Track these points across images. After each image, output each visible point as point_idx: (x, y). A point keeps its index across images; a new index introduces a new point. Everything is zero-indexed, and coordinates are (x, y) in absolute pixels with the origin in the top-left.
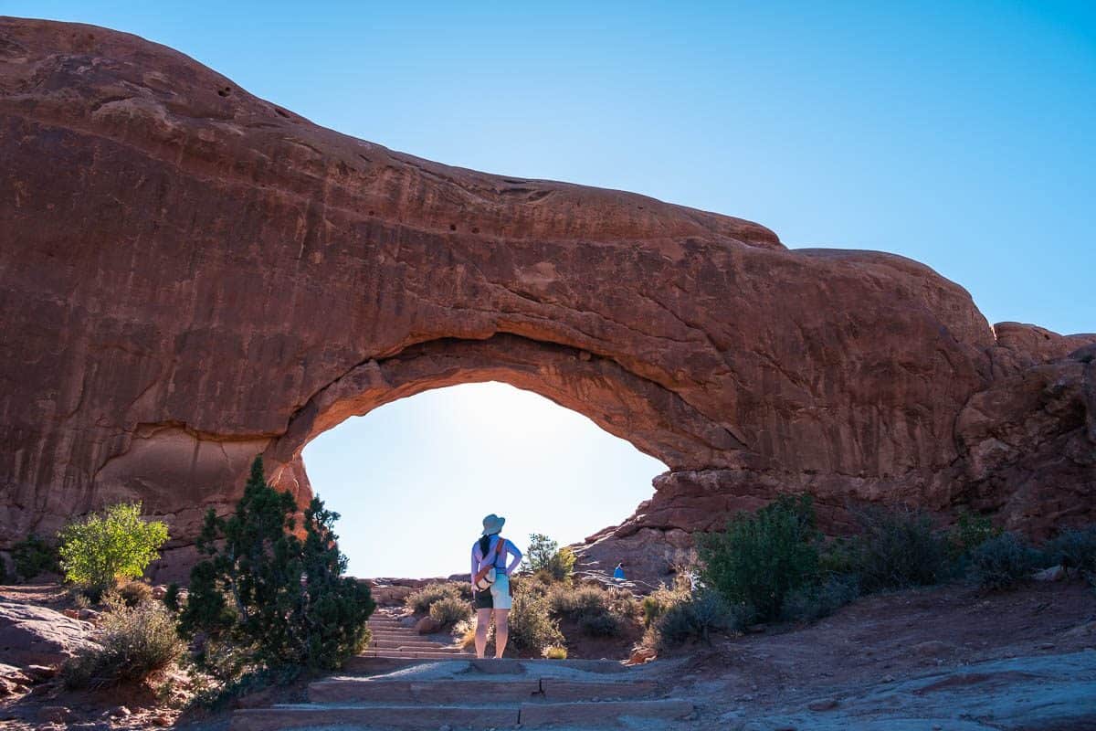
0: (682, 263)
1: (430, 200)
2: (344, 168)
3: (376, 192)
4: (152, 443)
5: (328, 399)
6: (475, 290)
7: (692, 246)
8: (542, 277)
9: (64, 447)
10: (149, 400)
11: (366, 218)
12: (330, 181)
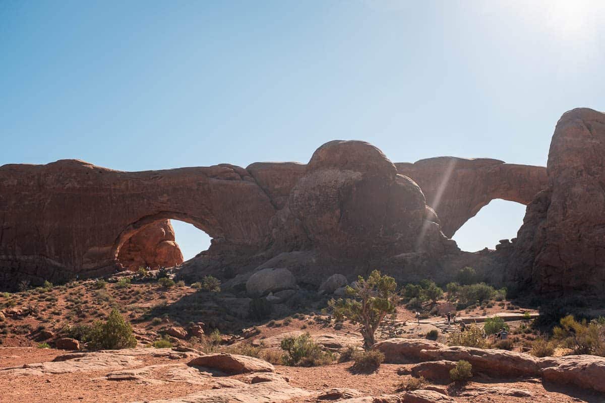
0: (197, 189)
1: (135, 185)
2: (114, 184)
3: (123, 187)
4: (91, 249)
5: (121, 235)
6: (150, 204)
7: (199, 184)
8: (165, 198)
9: (76, 252)
10: (88, 241)
11: (121, 194)
12: (112, 188)
